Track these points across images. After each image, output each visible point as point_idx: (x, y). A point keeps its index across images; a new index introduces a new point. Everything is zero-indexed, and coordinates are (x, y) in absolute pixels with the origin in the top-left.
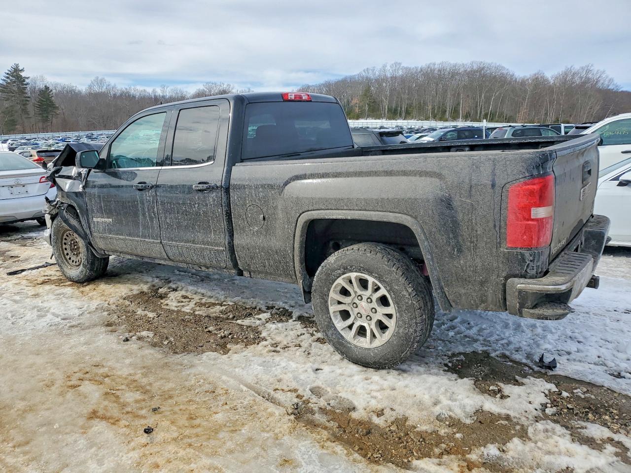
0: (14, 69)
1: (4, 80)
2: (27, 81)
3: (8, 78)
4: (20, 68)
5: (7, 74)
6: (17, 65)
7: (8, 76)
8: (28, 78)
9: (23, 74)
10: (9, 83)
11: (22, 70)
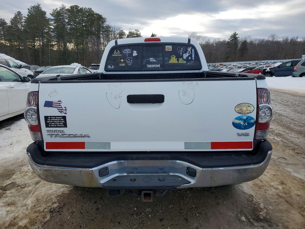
0: (234, 34)
1: (229, 39)
2: (238, 39)
3: (231, 38)
4: (236, 34)
5: (231, 36)
6: (236, 33)
7: (231, 37)
8: (239, 37)
9: (237, 36)
10: (230, 40)
11: (237, 34)
